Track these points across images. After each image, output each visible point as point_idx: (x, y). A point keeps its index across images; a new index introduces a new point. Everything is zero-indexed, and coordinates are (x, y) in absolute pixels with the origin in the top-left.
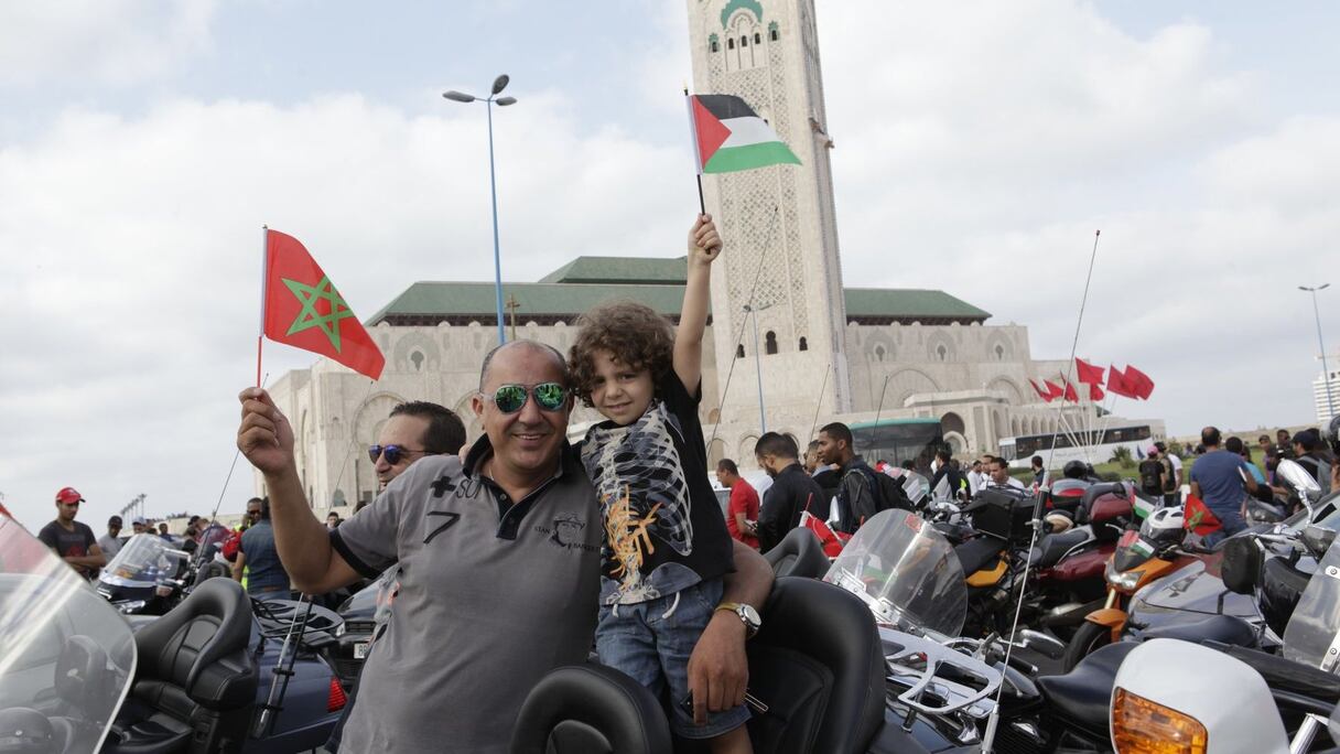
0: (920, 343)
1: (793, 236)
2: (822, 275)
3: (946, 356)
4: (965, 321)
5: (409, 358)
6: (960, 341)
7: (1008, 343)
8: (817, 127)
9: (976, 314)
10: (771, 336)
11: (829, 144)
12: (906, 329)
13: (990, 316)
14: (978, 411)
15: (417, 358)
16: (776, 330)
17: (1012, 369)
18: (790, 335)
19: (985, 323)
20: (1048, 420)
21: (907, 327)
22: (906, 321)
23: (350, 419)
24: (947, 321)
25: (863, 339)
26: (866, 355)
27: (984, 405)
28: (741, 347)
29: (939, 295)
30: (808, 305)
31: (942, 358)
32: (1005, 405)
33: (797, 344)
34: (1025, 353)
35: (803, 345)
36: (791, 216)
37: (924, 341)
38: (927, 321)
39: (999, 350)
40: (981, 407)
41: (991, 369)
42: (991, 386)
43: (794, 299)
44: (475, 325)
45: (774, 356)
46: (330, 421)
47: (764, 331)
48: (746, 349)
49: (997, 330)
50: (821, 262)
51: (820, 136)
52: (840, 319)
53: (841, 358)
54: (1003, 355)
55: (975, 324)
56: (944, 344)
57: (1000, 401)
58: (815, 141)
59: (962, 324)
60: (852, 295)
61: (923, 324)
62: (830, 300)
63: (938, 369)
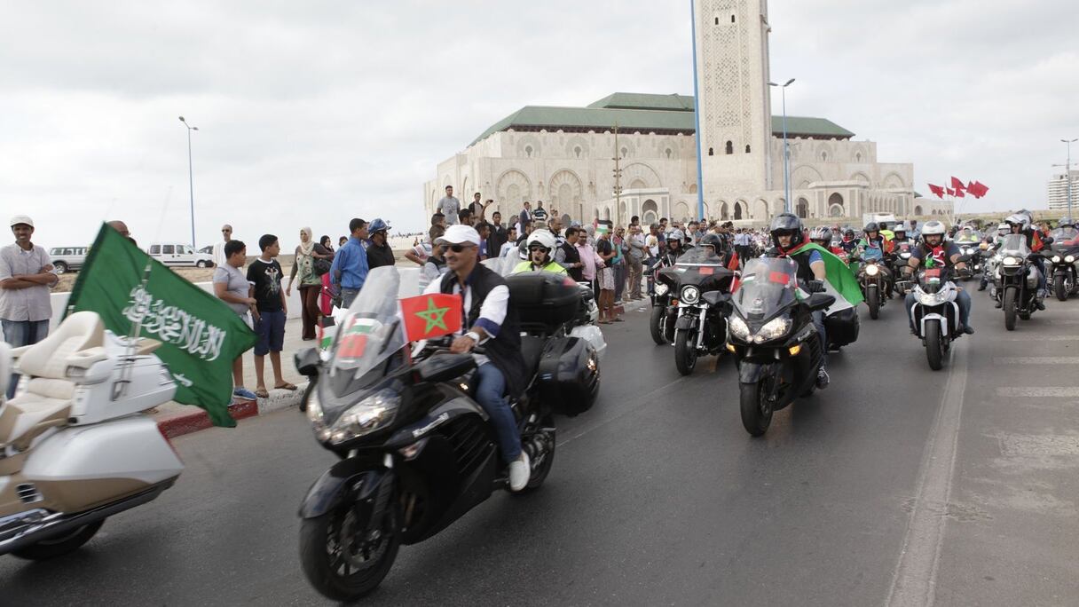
0: (812, 150)
1: (746, 86)
2: (762, 109)
3: (826, 159)
4: (839, 138)
5: (524, 149)
6: (836, 150)
7: (864, 152)
8: (763, 20)
9: (845, 133)
10: (729, 144)
11: (769, 30)
12: (804, 142)
13: (854, 135)
14: (852, 193)
15: (529, 150)
16: (733, 140)
17: (865, 167)
18: (741, 143)
19: (851, 139)
20: (889, 199)
21: (805, 140)
22: (804, 136)
23: (495, 183)
24: (828, 137)
25: (779, 146)
26: (779, 156)
27: (856, 189)
28: (711, 150)
29: (824, 121)
30: (752, 127)
31: (824, 159)
32: (866, 190)
33: (744, 149)
34: (873, 159)
35: (748, 150)
36: (746, 73)
37: (814, 149)
38: (817, 137)
39: (858, 156)
40: (854, 191)
41: (853, 167)
42: (853, 177)
43: (744, 123)
44: (560, 132)
45: (730, 155)
46: (485, 184)
47: (726, 141)
48: (714, 151)
49: (858, 143)
50: (761, 101)
51: (764, 25)
52: (769, 133)
53: (769, 158)
54: (861, 159)
55: (845, 140)
56: (826, 151)
57: (865, 187)
58: (762, 28)
59: (837, 139)
60: (776, 120)
61: (814, 138)
62: (765, 126)
63: (823, 166)
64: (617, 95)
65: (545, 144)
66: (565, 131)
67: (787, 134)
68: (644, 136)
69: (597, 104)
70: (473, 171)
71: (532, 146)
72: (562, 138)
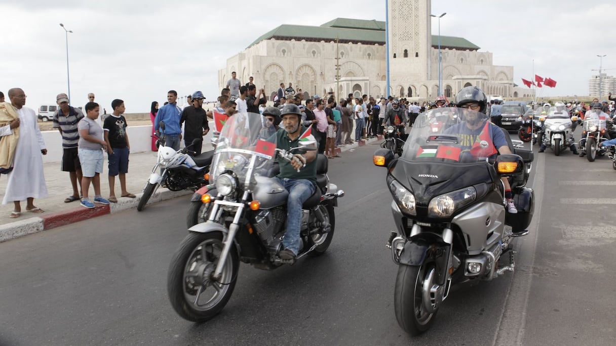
0: (455, 56)
1: (417, 16)
2: (426, 31)
3: (463, 61)
4: (471, 50)
5: (281, 51)
6: (469, 57)
7: (485, 59)
9: (475, 47)
10: (406, 51)
12: (450, 51)
13: (480, 48)
15: (284, 51)
16: (408, 49)
17: (485, 68)
18: (413, 51)
19: (478, 51)
20: (499, 87)
22: (451, 48)
23: (262, 72)
24: (464, 49)
25: (435, 53)
26: (436, 59)
27: (480, 81)
28: (395, 54)
29: (462, 39)
30: (420, 41)
31: (462, 62)
32: (486, 81)
33: (415, 55)
34: (491, 63)
35: (417, 55)
36: (417, 9)
38: (458, 49)
39: (482, 61)
40: (479, 82)
41: (479, 67)
42: (478, 73)
43: (415, 39)
44: (303, 41)
45: (406, 58)
46: (256, 72)
47: (404, 49)
48: (396, 55)
49: (482, 54)
50: (426, 26)
52: (430, 45)
53: (429, 60)
54: (483, 63)
55: (474, 51)
56: (463, 57)
57: (485, 80)
59: (470, 50)
60: (434, 37)
61: (456, 50)
62: (428, 41)
63: (461, 67)
64: (338, 19)
65: (294, 48)
66: (306, 41)
67: (440, 46)
68: (354, 45)
69: (326, 24)
70: (249, 64)
71: (286, 49)
72: (304, 45)
